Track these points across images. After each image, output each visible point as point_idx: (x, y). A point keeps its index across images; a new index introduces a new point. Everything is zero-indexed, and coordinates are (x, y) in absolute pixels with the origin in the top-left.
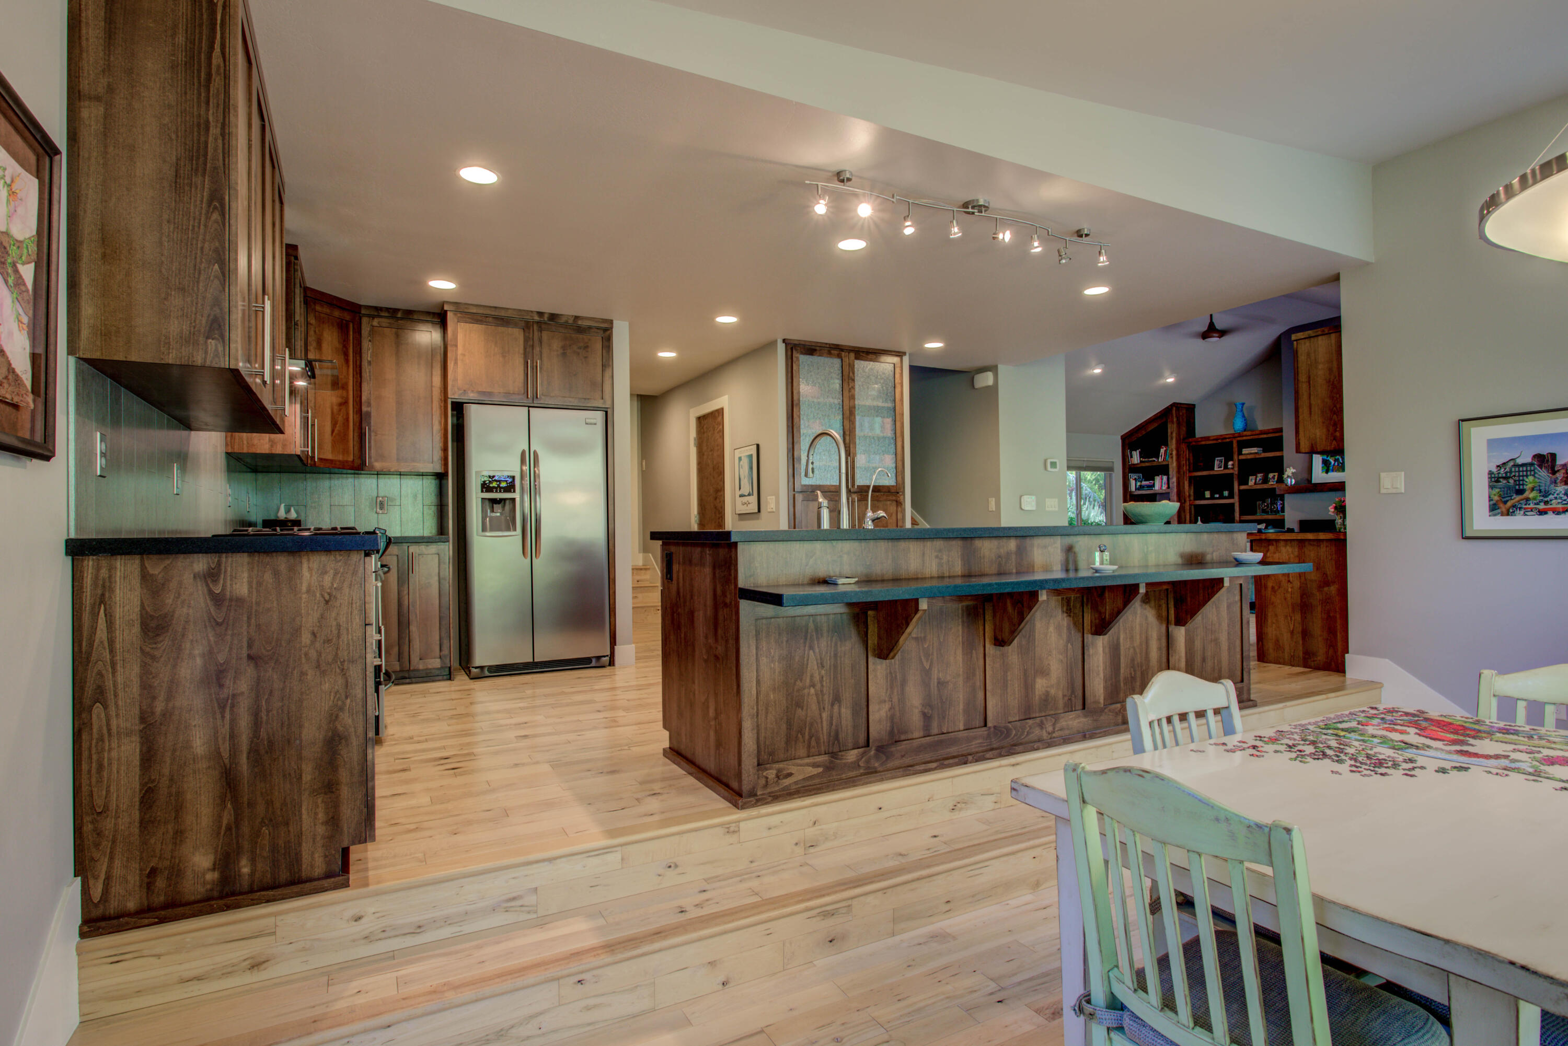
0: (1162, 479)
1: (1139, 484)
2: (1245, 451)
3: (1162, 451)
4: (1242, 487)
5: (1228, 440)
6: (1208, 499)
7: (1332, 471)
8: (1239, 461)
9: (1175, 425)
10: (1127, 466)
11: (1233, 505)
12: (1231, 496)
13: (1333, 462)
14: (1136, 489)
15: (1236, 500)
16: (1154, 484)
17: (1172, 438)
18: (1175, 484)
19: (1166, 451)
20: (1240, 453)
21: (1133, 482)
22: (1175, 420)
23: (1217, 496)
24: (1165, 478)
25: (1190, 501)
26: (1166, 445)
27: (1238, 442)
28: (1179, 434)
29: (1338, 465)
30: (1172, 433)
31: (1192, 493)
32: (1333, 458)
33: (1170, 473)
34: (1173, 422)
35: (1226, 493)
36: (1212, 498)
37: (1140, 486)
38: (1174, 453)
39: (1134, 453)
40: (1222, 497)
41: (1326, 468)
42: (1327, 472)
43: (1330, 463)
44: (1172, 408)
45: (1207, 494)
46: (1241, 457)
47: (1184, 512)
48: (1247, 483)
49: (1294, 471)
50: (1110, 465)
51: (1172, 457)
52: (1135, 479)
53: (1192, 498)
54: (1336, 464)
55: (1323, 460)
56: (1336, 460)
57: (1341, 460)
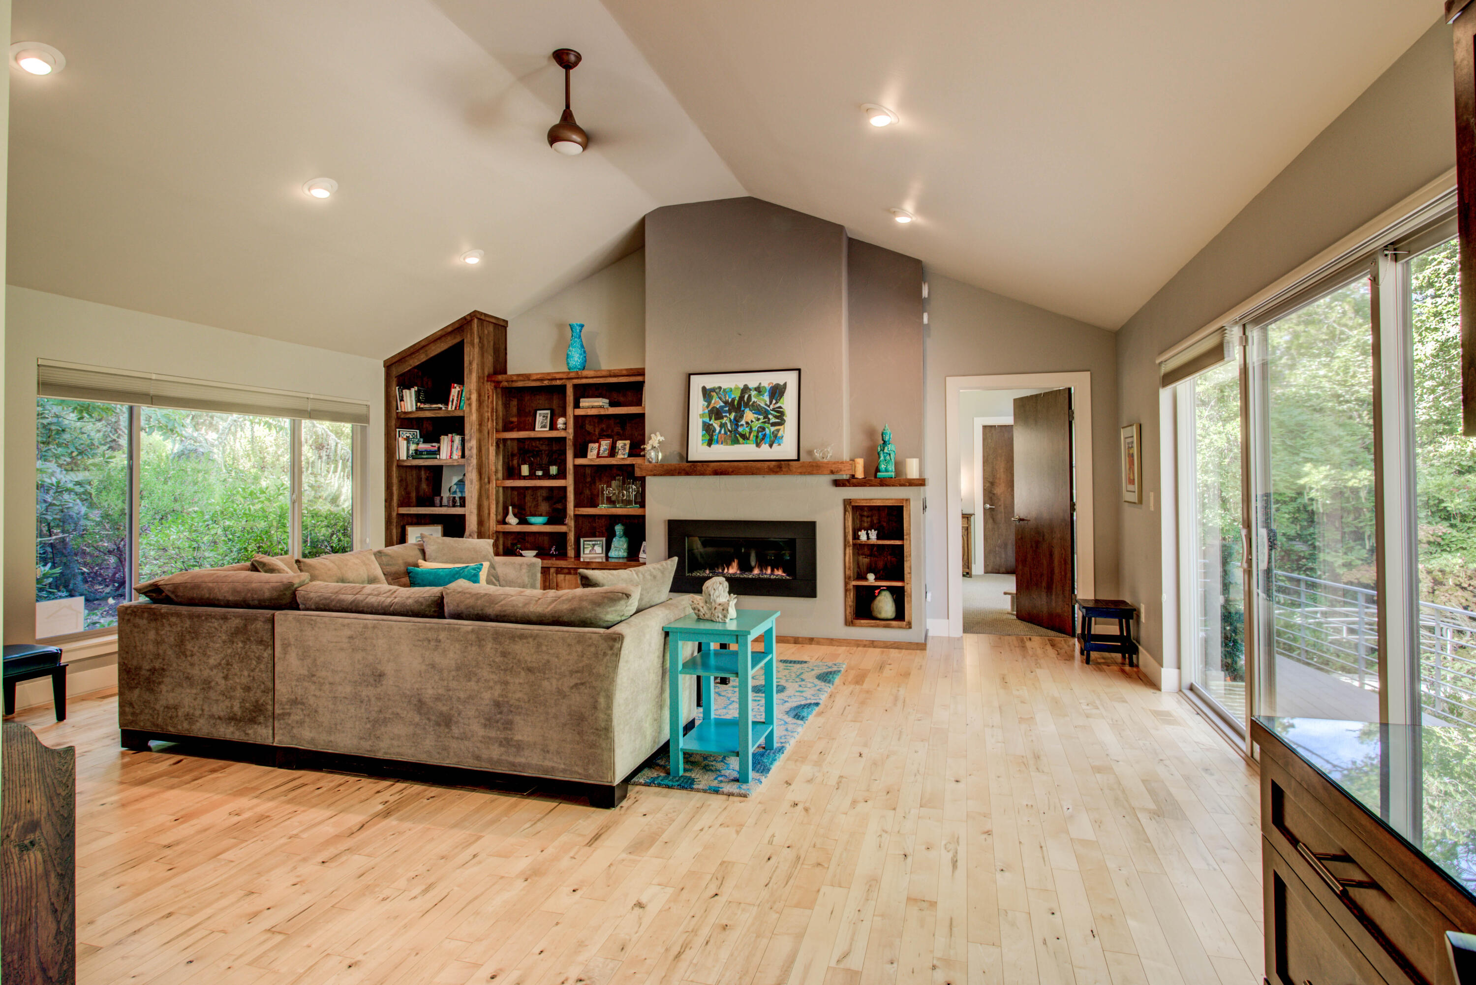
0: (452, 441)
1: (413, 447)
2: (585, 402)
3: (455, 391)
4: (580, 461)
5: (558, 383)
6: (525, 478)
7: (717, 442)
8: (576, 418)
9: (477, 350)
10: (394, 415)
11: (564, 489)
12: (562, 474)
13: (718, 429)
14: (408, 457)
15: (569, 483)
16: (439, 448)
17: (470, 371)
18: (475, 451)
19: (460, 394)
20: (577, 405)
21: (403, 444)
22: (476, 341)
23: (540, 473)
24: (457, 439)
25: (497, 480)
26: (461, 382)
27: (576, 387)
28: (482, 365)
29: (726, 433)
30: (471, 363)
31: (500, 468)
32: (718, 422)
33: (467, 431)
34: (473, 344)
35: (553, 470)
36: (533, 476)
37: (416, 451)
38: (474, 397)
39: (406, 392)
40: (547, 476)
41: (708, 437)
42: (710, 444)
43: (714, 430)
44: (472, 320)
45: (525, 470)
46: (579, 412)
47: (488, 498)
48: (585, 455)
49: (662, 439)
50: (363, 411)
51: (470, 405)
52: (408, 439)
53: (500, 475)
54: (723, 432)
55: (704, 423)
56: (722, 426)
57: (729, 425)
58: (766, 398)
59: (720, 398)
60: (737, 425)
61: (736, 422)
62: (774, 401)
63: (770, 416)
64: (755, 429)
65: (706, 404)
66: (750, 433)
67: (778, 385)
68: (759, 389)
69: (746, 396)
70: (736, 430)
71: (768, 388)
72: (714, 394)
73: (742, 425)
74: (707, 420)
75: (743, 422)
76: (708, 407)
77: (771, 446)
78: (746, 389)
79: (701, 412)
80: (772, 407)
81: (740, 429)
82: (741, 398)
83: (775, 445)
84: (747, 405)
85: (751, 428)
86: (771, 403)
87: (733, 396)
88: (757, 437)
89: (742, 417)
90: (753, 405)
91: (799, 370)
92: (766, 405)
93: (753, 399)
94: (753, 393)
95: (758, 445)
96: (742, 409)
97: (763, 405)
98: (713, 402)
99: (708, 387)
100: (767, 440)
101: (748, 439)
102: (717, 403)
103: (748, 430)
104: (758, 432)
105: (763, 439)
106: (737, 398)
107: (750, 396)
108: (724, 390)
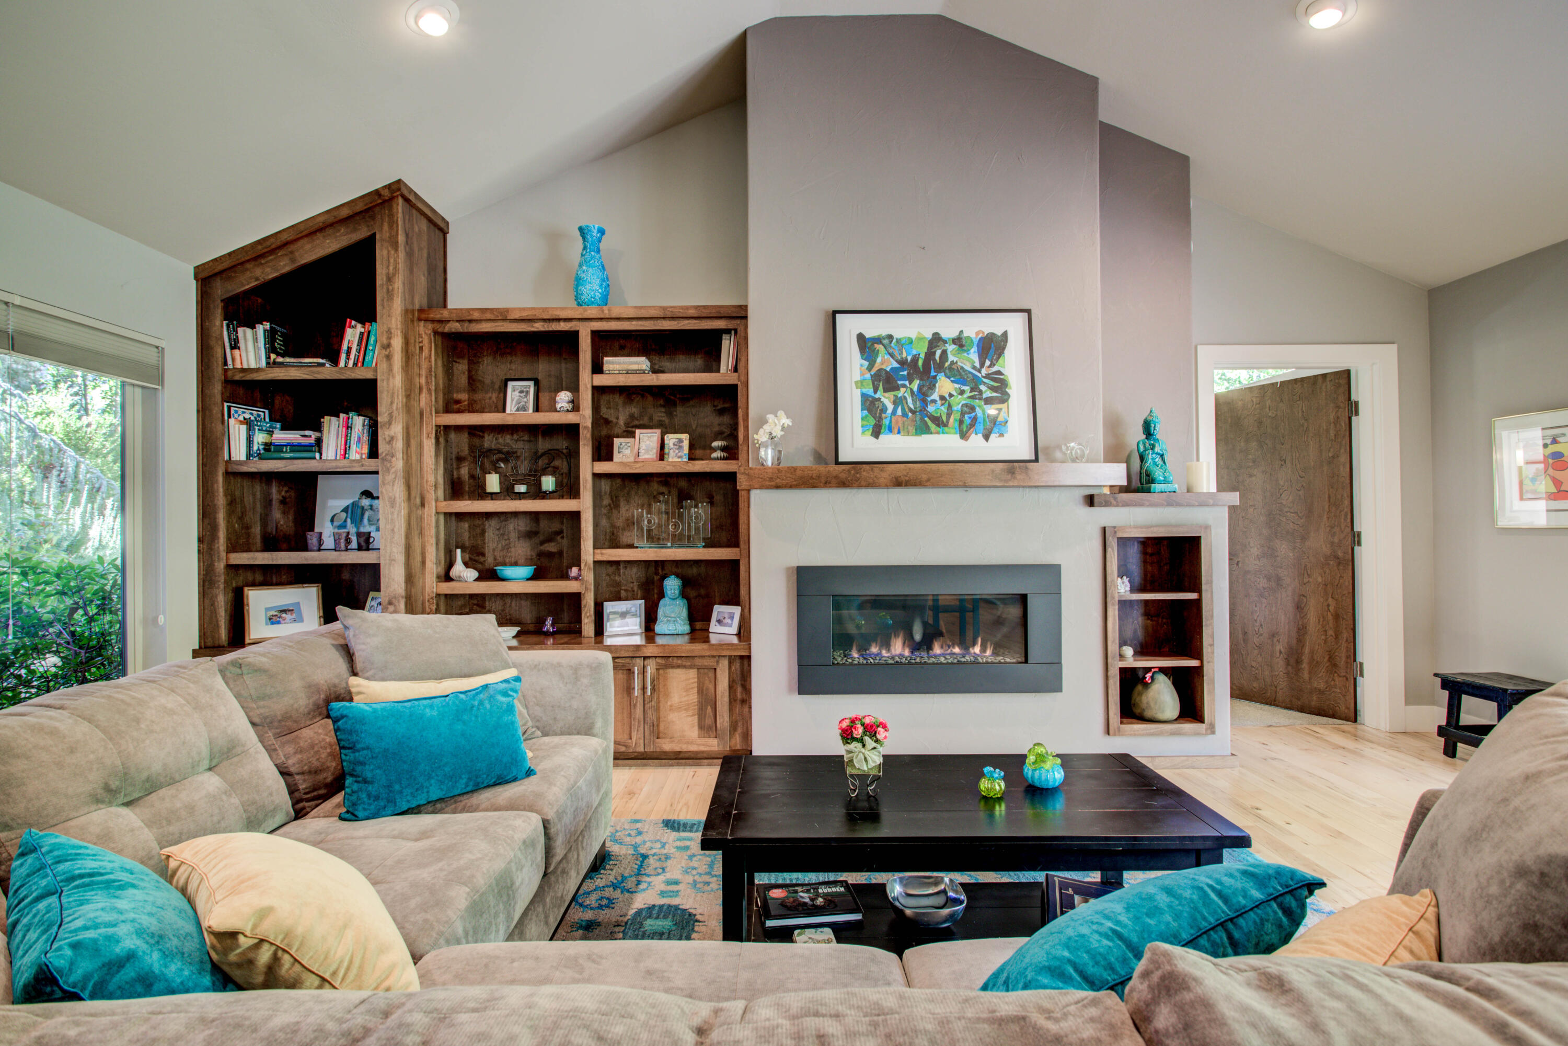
0: (348, 427)
1: (260, 438)
2: (612, 363)
3: (352, 334)
4: (603, 467)
5: (563, 326)
6: (493, 496)
7: (890, 430)
8: (598, 391)
9: (402, 255)
10: (218, 372)
11: (575, 516)
12: (570, 488)
13: (890, 407)
14: (249, 455)
15: (585, 504)
16: (319, 442)
17: (390, 294)
18: (399, 445)
19: (364, 339)
20: (597, 368)
21: (238, 433)
22: (401, 238)
23: (522, 488)
24: (359, 422)
25: (437, 500)
26: (368, 315)
27: (597, 335)
28: (410, 287)
29: (904, 415)
30: (390, 279)
31: (441, 480)
32: (891, 395)
33: (382, 408)
34: (395, 245)
35: (548, 483)
36: (509, 493)
37: (268, 446)
38: (397, 343)
39: (244, 333)
40: (538, 493)
41: (872, 422)
42: (876, 433)
43: (884, 410)
44: (392, 199)
45: (493, 482)
46: (600, 380)
47: (421, 533)
48: (609, 458)
49: (787, 422)
50: (151, 357)
51: (389, 357)
52: (247, 422)
53: (441, 493)
54: (899, 412)
55: (864, 396)
56: (897, 402)
57: (910, 401)
58: (974, 356)
59: (892, 355)
60: (925, 403)
61: (923, 395)
62: (988, 363)
63: (983, 388)
64: (957, 408)
65: (866, 363)
66: (949, 415)
67: (992, 334)
68: (959, 341)
69: (938, 353)
70: (924, 409)
71: (976, 341)
72: (879, 347)
73: (934, 401)
74: (869, 390)
75: (935, 396)
76: (869, 369)
77: (987, 437)
78: (936, 339)
79: (857, 377)
80: (984, 371)
81: (931, 409)
82: (930, 355)
83: (993, 436)
84: (940, 367)
85: (950, 406)
86: (982, 365)
87: (914, 352)
88: (961, 422)
89: (932, 387)
90: (950, 368)
91: (1028, 312)
92: (974, 368)
93: (951, 358)
94: (951, 348)
95: (964, 436)
96: (933, 373)
97: (968, 368)
98: (879, 360)
99: (867, 336)
100: (980, 427)
101: (946, 425)
102: (885, 362)
103: (944, 409)
104: (963, 414)
105: (972, 425)
106: (922, 356)
107: (944, 353)
108: (898, 341)
